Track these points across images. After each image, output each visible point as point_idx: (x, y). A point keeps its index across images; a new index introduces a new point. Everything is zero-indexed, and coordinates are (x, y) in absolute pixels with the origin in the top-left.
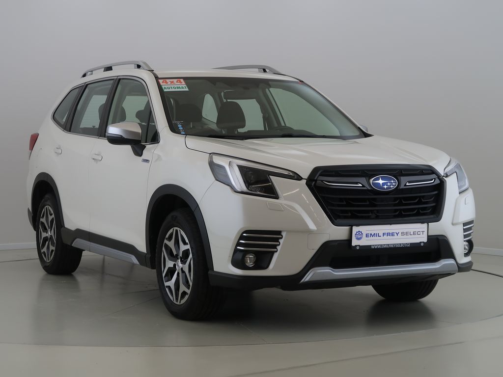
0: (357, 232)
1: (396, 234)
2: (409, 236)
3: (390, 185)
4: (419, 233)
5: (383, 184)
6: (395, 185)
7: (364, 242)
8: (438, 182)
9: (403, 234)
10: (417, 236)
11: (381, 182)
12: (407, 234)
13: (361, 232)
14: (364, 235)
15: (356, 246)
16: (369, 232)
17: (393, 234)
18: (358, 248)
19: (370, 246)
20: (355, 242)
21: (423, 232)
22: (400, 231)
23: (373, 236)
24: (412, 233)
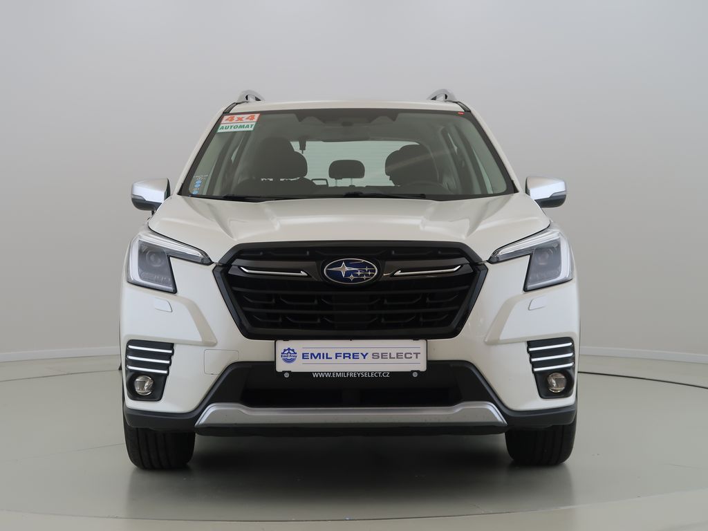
0: (285, 350)
1: (362, 357)
2: (389, 360)
3: (362, 275)
4: (408, 356)
5: (348, 273)
6: (372, 275)
7: (299, 366)
8: (468, 269)
9: (375, 356)
10: (404, 360)
11: (344, 269)
12: (383, 356)
13: (293, 350)
14: (299, 356)
15: (284, 372)
16: (310, 351)
17: (355, 356)
18: (287, 375)
19: (310, 374)
20: (281, 366)
21: (417, 354)
22: (371, 352)
23: (316, 358)
24: (394, 355)
